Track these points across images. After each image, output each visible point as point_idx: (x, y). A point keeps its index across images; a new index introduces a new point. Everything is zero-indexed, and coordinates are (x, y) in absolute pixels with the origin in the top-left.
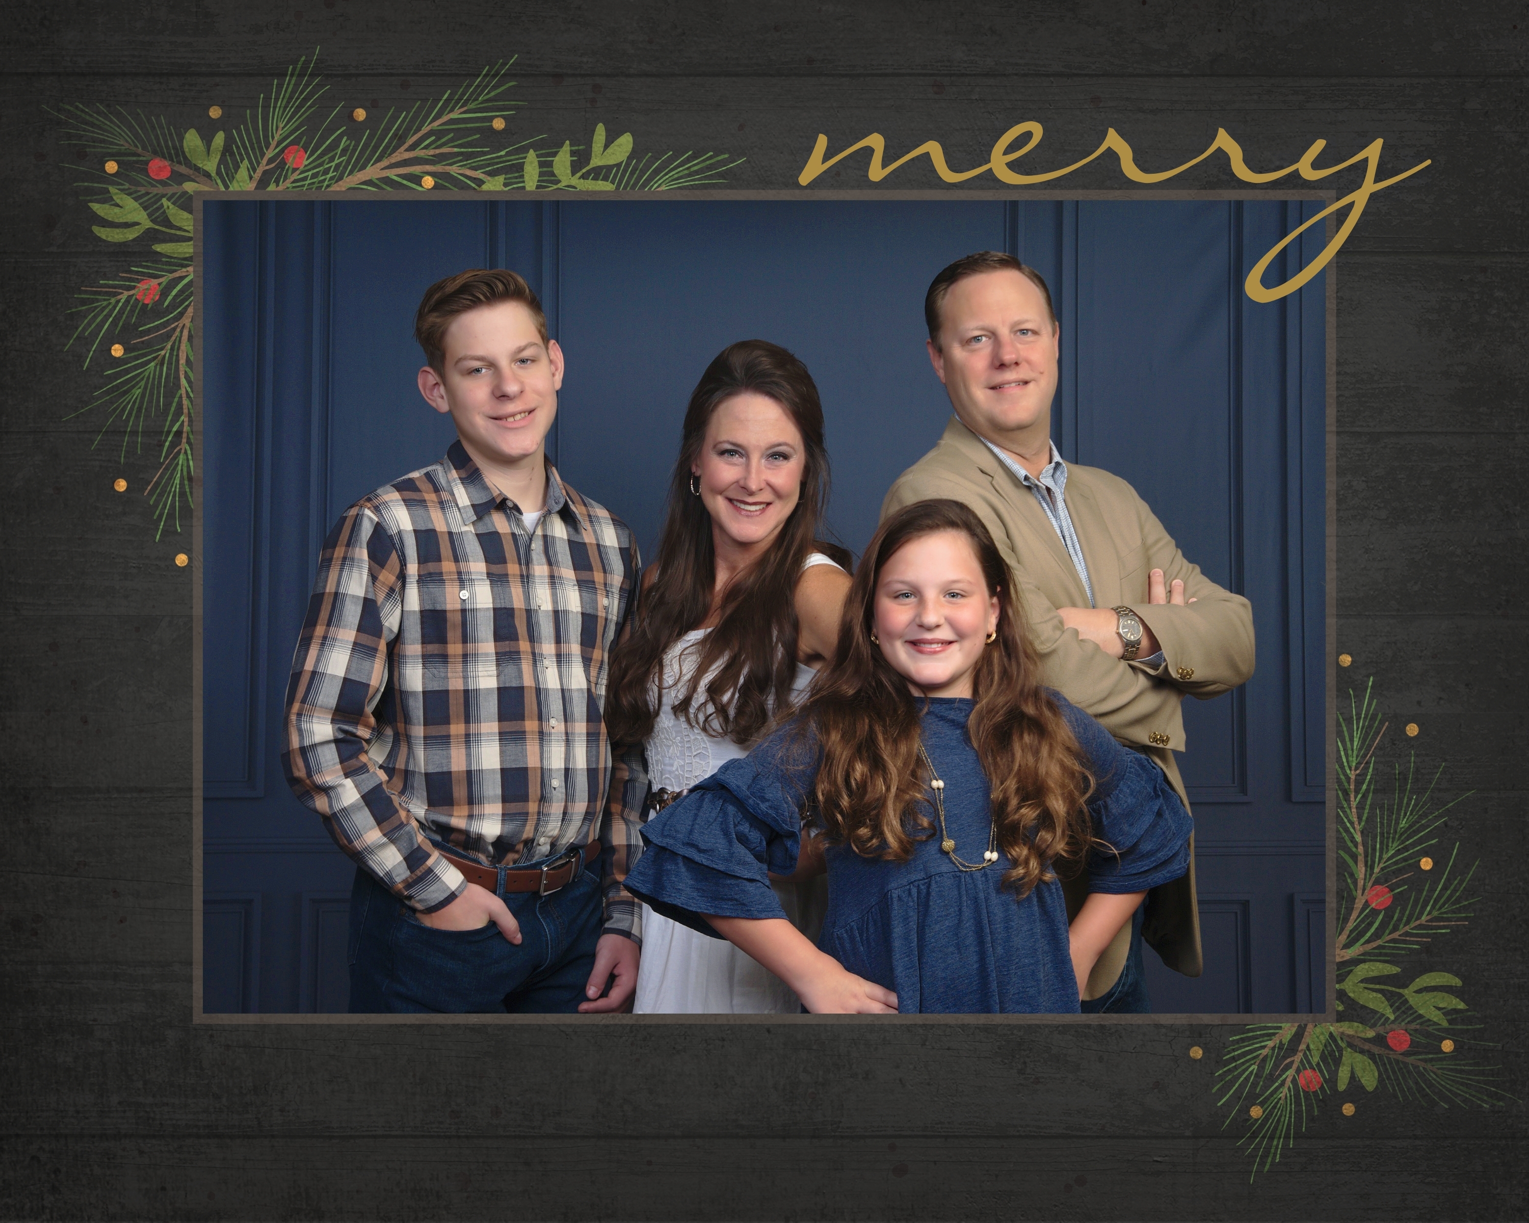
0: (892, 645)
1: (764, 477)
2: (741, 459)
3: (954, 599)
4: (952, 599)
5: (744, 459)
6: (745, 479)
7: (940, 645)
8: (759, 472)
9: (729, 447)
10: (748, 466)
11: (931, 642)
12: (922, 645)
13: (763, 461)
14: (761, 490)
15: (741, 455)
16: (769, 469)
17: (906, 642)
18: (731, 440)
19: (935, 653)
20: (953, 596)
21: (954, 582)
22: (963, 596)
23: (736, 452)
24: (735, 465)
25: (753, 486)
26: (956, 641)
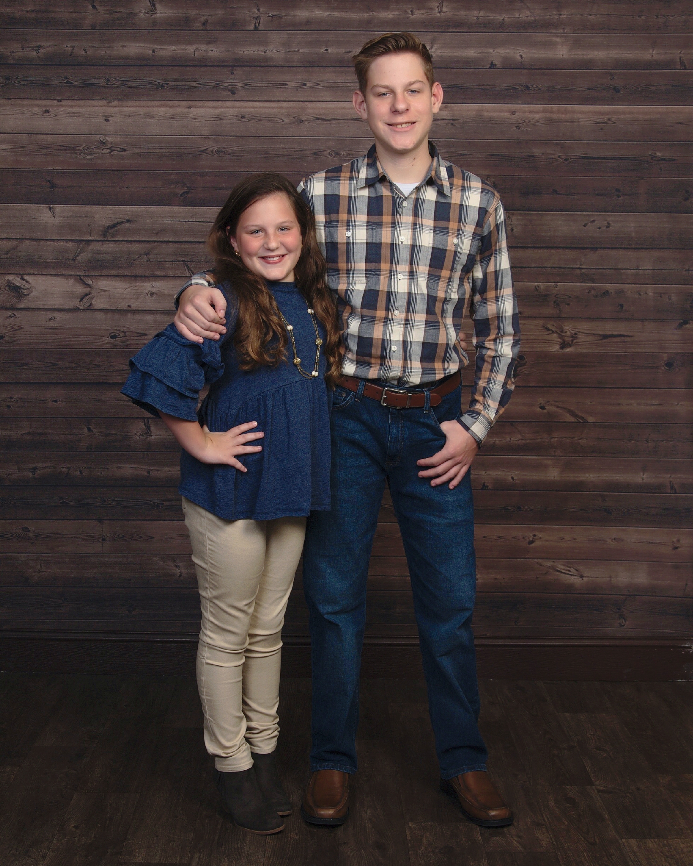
0: (251, 260)
3: (283, 232)
4: (282, 231)
7: (278, 258)
11: (273, 257)
12: (269, 259)
17: (259, 257)
19: (275, 263)
20: (282, 230)
21: (284, 222)
22: (288, 229)
26: (287, 254)
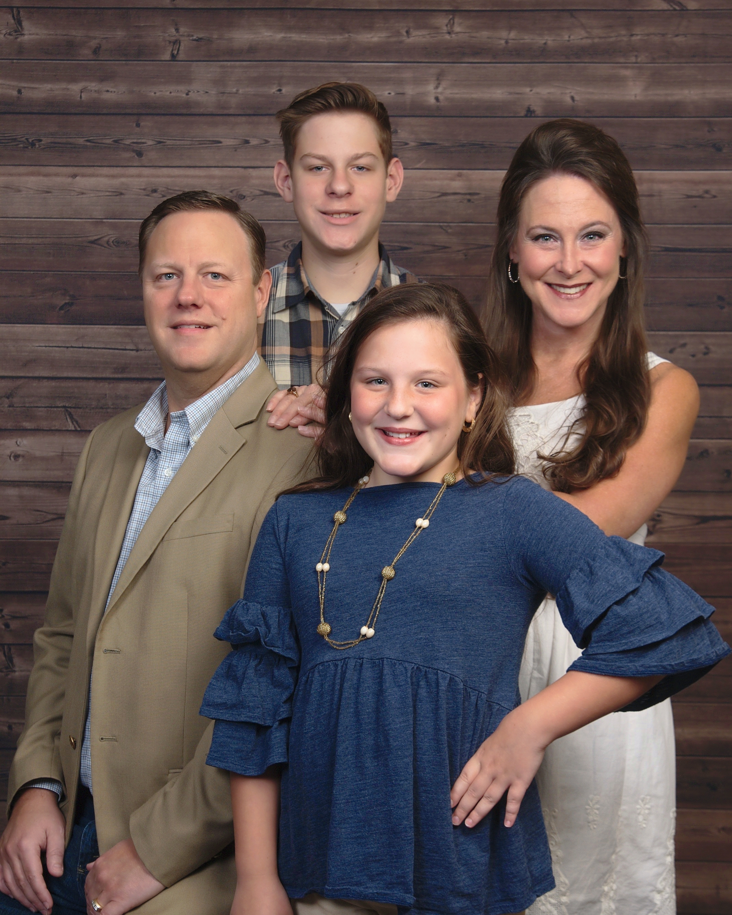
0: (362, 431)
1: (580, 258)
2: (556, 243)
5: (559, 242)
6: (562, 262)
8: (575, 254)
9: (542, 232)
10: (563, 248)
13: (578, 242)
14: (579, 272)
15: (556, 239)
16: (585, 249)
17: (375, 428)
18: (543, 225)
23: (550, 236)
24: (550, 249)
25: (570, 269)
26: (426, 432)
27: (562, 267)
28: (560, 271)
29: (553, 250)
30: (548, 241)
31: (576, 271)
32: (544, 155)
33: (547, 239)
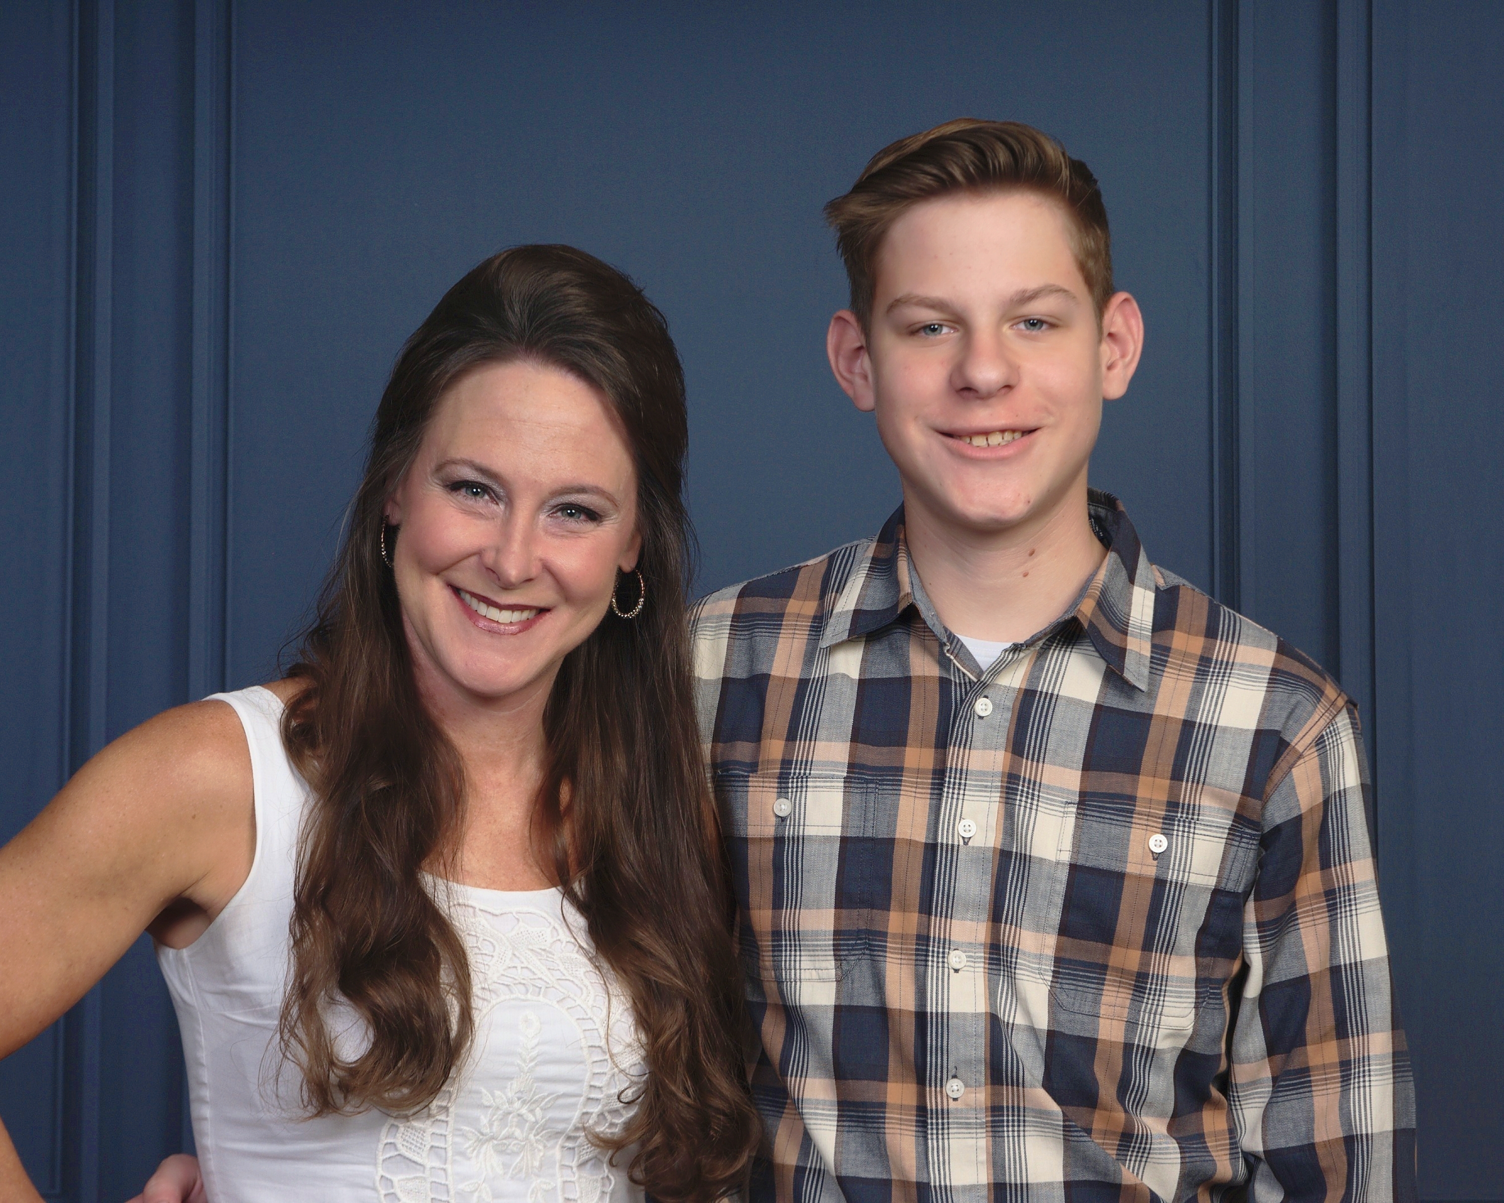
1: (539, 552)
2: (495, 507)
5: (502, 506)
6: (498, 551)
8: (529, 539)
9: (470, 474)
10: (508, 522)
13: (542, 517)
14: (530, 579)
15: (496, 498)
16: (554, 535)
18: (478, 461)
23: (485, 489)
24: (481, 516)
25: (514, 569)
27: (496, 561)
28: (488, 569)
29: (487, 519)
30: (478, 498)
31: (525, 577)
32: (513, 312)
33: (476, 494)
